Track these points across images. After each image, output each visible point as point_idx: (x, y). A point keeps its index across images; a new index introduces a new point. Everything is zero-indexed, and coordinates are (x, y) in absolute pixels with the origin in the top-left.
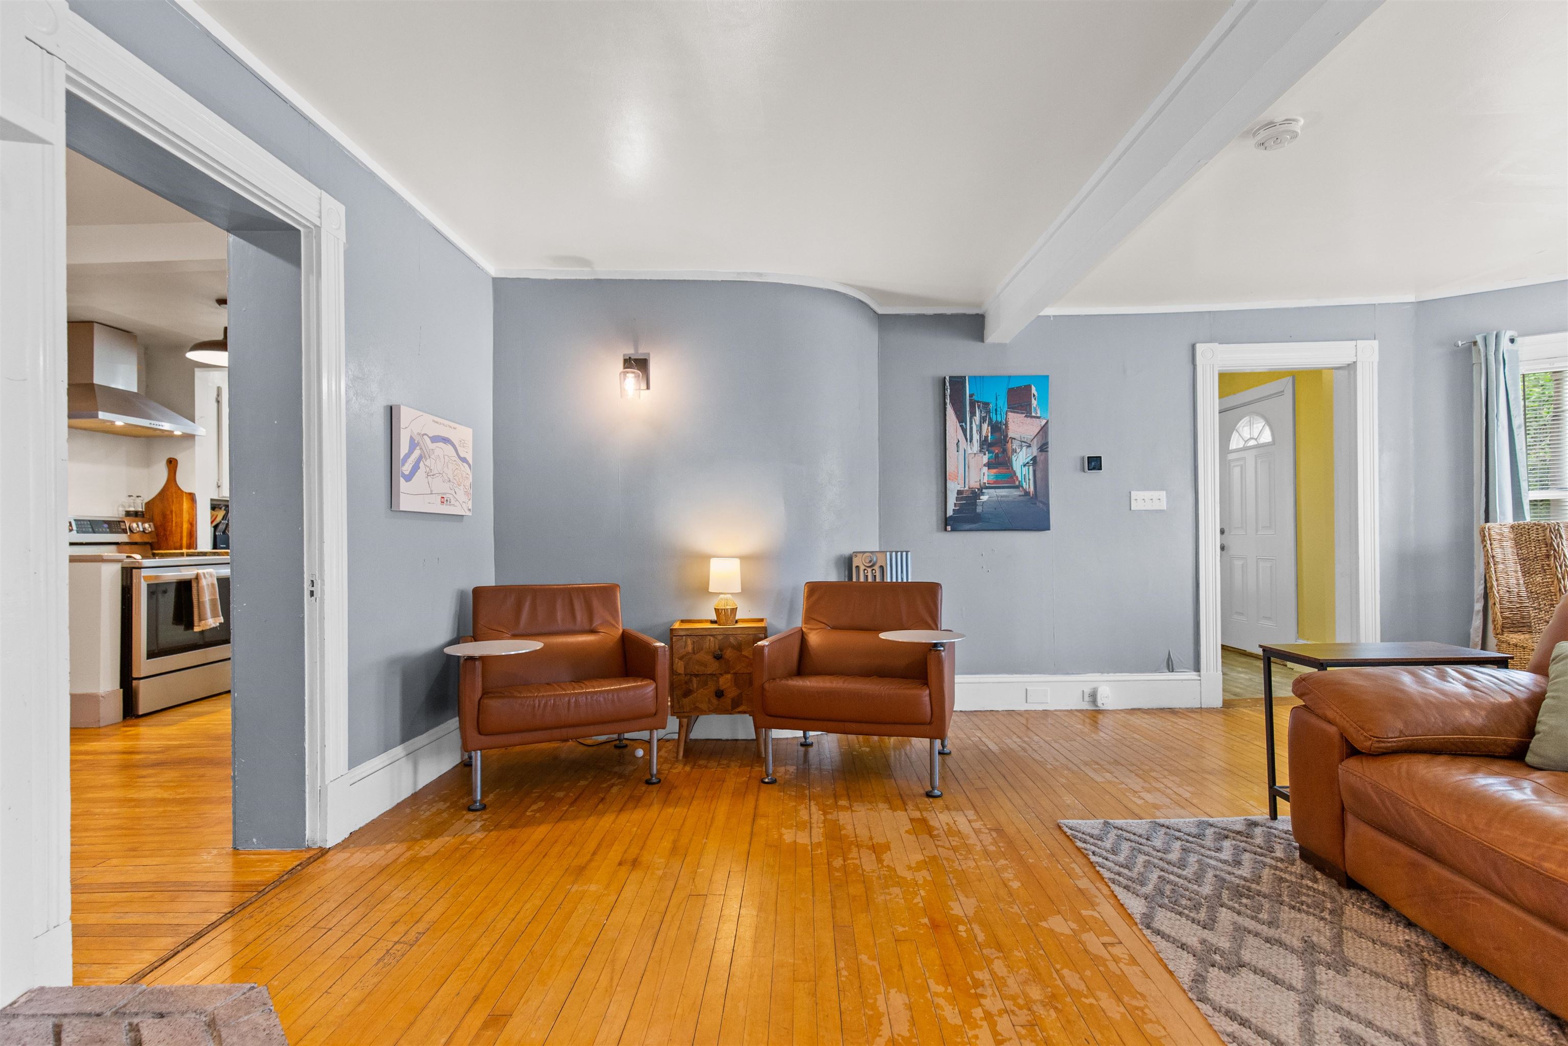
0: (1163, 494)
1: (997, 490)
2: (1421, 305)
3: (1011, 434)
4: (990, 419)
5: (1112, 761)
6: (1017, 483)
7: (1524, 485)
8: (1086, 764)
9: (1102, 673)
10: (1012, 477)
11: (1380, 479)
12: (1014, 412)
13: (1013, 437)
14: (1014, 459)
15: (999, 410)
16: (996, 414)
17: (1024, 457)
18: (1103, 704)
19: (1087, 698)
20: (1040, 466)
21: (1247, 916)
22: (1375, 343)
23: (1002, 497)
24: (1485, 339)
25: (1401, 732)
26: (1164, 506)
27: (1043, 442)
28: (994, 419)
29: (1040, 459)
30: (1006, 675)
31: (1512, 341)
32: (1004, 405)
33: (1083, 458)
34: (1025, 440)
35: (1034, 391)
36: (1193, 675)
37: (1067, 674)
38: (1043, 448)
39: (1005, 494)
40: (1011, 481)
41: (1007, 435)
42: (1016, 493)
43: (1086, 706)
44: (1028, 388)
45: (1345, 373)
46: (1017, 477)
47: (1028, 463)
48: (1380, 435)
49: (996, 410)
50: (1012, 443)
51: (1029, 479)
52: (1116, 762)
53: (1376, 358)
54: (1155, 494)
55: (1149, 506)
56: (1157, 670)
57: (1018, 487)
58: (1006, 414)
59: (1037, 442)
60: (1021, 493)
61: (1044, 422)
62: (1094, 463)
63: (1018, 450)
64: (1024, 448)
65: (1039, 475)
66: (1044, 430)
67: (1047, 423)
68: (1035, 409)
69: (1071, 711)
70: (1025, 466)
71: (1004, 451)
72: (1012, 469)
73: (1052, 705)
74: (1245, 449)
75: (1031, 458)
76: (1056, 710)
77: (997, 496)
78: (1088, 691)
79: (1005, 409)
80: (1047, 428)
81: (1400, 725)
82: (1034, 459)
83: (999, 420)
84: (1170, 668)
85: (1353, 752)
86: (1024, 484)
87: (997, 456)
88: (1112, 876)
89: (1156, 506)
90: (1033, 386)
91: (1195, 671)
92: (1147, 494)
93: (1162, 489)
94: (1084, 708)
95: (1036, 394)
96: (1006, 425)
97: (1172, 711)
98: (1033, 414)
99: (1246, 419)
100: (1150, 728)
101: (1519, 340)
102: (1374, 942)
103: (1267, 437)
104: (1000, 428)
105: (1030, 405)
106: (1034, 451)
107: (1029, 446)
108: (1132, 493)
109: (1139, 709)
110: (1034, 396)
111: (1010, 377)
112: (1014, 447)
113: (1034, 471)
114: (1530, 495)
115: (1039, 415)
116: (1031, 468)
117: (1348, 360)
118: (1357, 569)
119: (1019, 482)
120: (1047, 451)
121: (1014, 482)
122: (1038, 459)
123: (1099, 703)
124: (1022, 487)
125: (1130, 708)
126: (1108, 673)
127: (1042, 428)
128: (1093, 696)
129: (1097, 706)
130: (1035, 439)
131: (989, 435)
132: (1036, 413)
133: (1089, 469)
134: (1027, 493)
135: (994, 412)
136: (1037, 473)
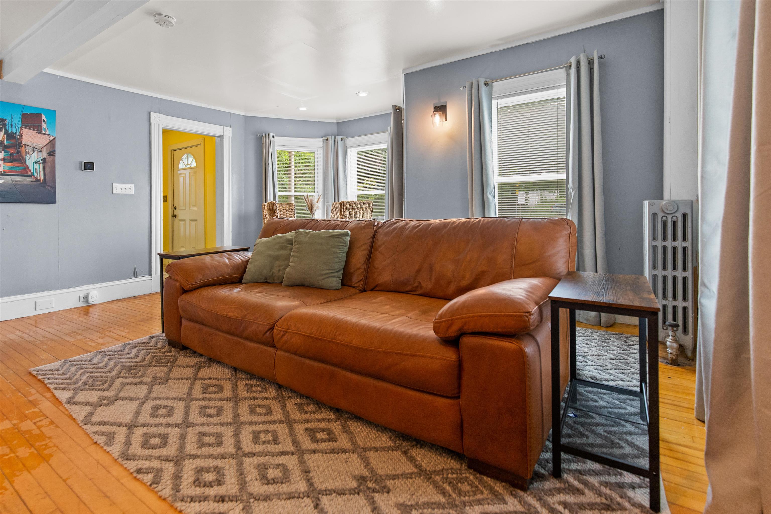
0: (132, 186)
1: (11, 177)
2: (246, 117)
3: (24, 142)
4: (6, 129)
5: (86, 329)
6: (30, 173)
7: (277, 190)
8: (66, 334)
9: (93, 284)
10: (25, 169)
11: (232, 185)
12: (27, 129)
13: (27, 143)
14: (27, 158)
15: (14, 125)
16: (12, 127)
17: (36, 158)
18: (93, 301)
19: (82, 300)
20: (49, 164)
21: (130, 378)
22: (230, 129)
23: (16, 181)
24: (265, 134)
25: (201, 279)
26: (132, 192)
27: (52, 150)
28: (10, 131)
29: (49, 159)
30: (19, 296)
31: (273, 137)
32: (19, 122)
33: (82, 162)
34: (37, 147)
35: (44, 117)
36: (148, 277)
37: (68, 288)
38: (52, 153)
39: (19, 179)
40: (25, 172)
41: (21, 142)
42: (28, 180)
43: (81, 304)
44: (40, 116)
45: (219, 139)
46: (30, 170)
47: (39, 161)
48: (232, 167)
49: (12, 125)
50: (25, 147)
51: (40, 172)
52: (89, 329)
53: (230, 135)
54: (128, 186)
55: (124, 192)
56: (128, 278)
57: (32, 175)
58: (21, 129)
59: (47, 149)
60: (33, 180)
61: (52, 138)
62: (89, 166)
63: (31, 153)
64: (36, 153)
65: (47, 169)
66: (52, 143)
67: (55, 138)
68: (45, 129)
69: (70, 310)
70: (36, 163)
71: (19, 152)
72: (26, 164)
73: (56, 308)
74: (185, 169)
75: (41, 158)
76: (59, 311)
77: (12, 181)
78: (82, 295)
79: (20, 125)
80: (55, 142)
81: (201, 277)
82: (44, 160)
83: (14, 131)
84: (135, 275)
85: (185, 291)
86: (36, 175)
87: (12, 155)
88: (55, 386)
89: (128, 192)
90: (43, 115)
91: (149, 275)
92: (123, 186)
93: (132, 183)
94: (80, 306)
95: (45, 120)
96: (21, 135)
97: (136, 297)
98: (43, 132)
99: (186, 155)
100: (119, 308)
101: (275, 137)
102: (184, 367)
103: (194, 165)
104: (15, 138)
105: (41, 126)
106: (44, 154)
107: (40, 151)
108: (114, 184)
109: (116, 300)
110: (44, 121)
111: (24, 106)
112: (27, 150)
113: (44, 168)
114: (278, 194)
115: (48, 133)
116: (41, 165)
117: (220, 134)
118: (223, 222)
119: (32, 173)
120: (55, 156)
121: (27, 172)
122: (47, 160)
123: (90, 301)
124: (34, 176)
125: (111, 300)
126: (97, 283)
127: (50, 142)
128: (86, 298)
129: (89, 303)
130: (45, 148)
131: (5, 140)
132: (46, 132)
133: (85, 169)
134: (38, 180)
135: (10, 126)
136: (46, 168)
